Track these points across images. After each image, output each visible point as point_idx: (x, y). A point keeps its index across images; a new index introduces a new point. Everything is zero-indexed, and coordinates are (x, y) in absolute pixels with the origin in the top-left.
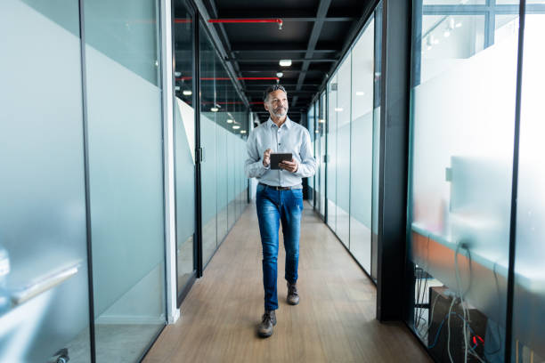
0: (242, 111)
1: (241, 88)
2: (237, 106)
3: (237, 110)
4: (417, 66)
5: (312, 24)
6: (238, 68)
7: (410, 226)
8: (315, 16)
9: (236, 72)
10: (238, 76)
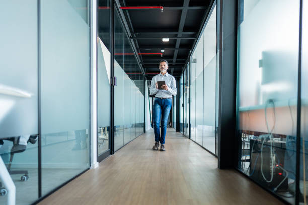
0: (141, 79)
1: (140, 61)
2: (138, 76)
3: (138, 79)
4: (241, 12)
5: (181, 11)
6: (138, 47)
7: (238, 109)
8: (182, 5)
9: (137, 49)
10: (138, 53)
